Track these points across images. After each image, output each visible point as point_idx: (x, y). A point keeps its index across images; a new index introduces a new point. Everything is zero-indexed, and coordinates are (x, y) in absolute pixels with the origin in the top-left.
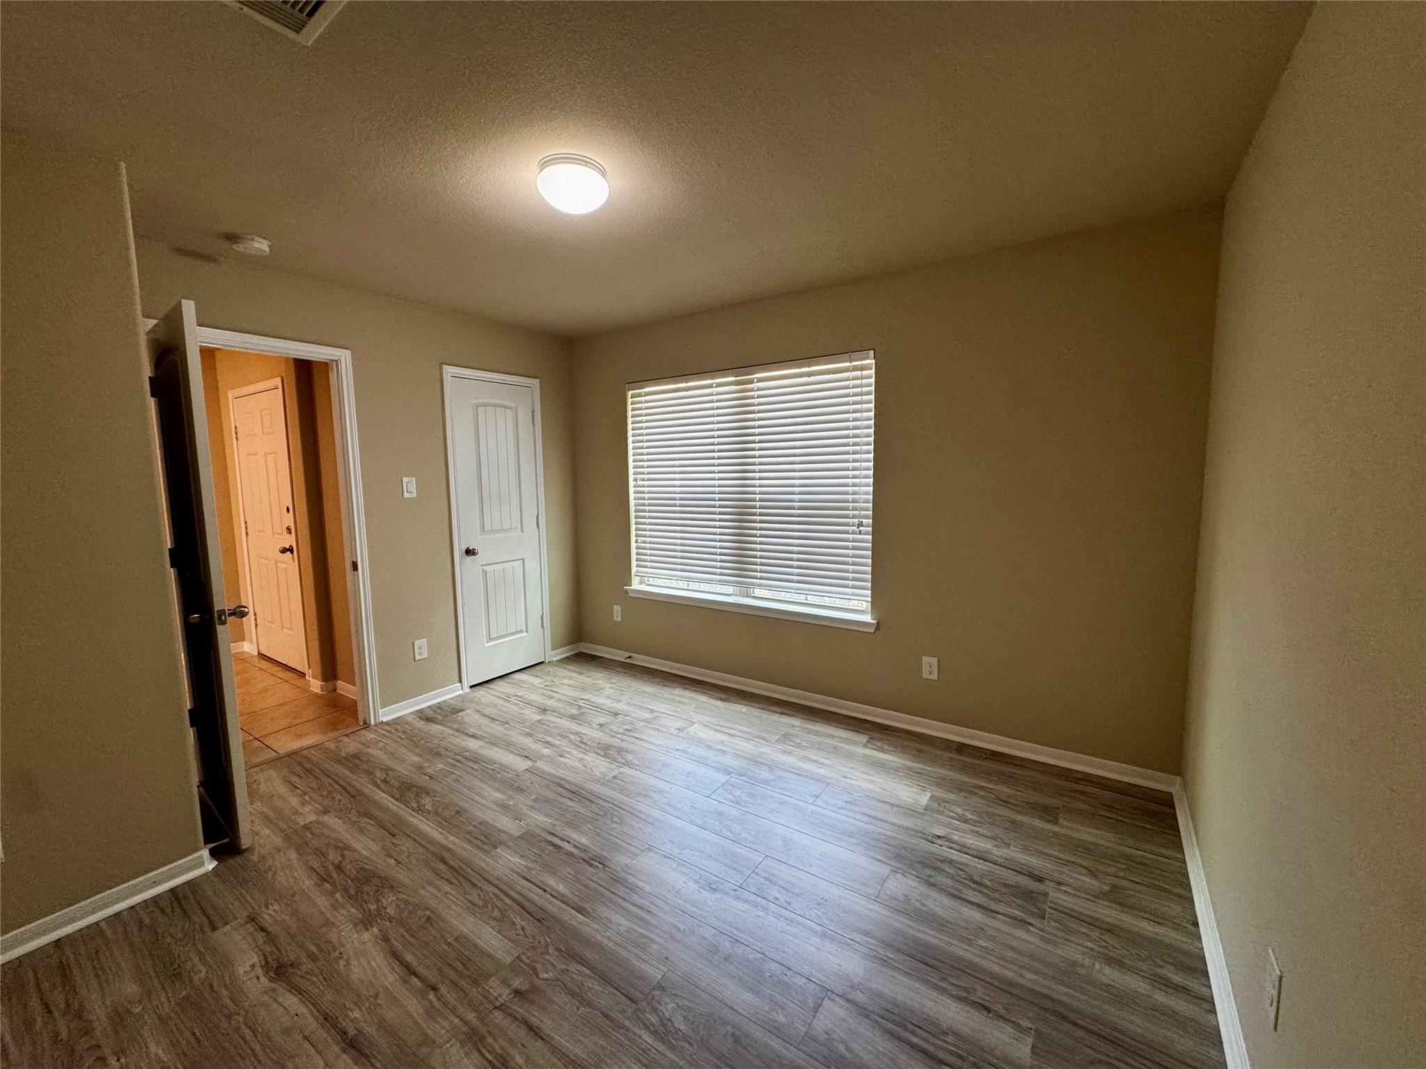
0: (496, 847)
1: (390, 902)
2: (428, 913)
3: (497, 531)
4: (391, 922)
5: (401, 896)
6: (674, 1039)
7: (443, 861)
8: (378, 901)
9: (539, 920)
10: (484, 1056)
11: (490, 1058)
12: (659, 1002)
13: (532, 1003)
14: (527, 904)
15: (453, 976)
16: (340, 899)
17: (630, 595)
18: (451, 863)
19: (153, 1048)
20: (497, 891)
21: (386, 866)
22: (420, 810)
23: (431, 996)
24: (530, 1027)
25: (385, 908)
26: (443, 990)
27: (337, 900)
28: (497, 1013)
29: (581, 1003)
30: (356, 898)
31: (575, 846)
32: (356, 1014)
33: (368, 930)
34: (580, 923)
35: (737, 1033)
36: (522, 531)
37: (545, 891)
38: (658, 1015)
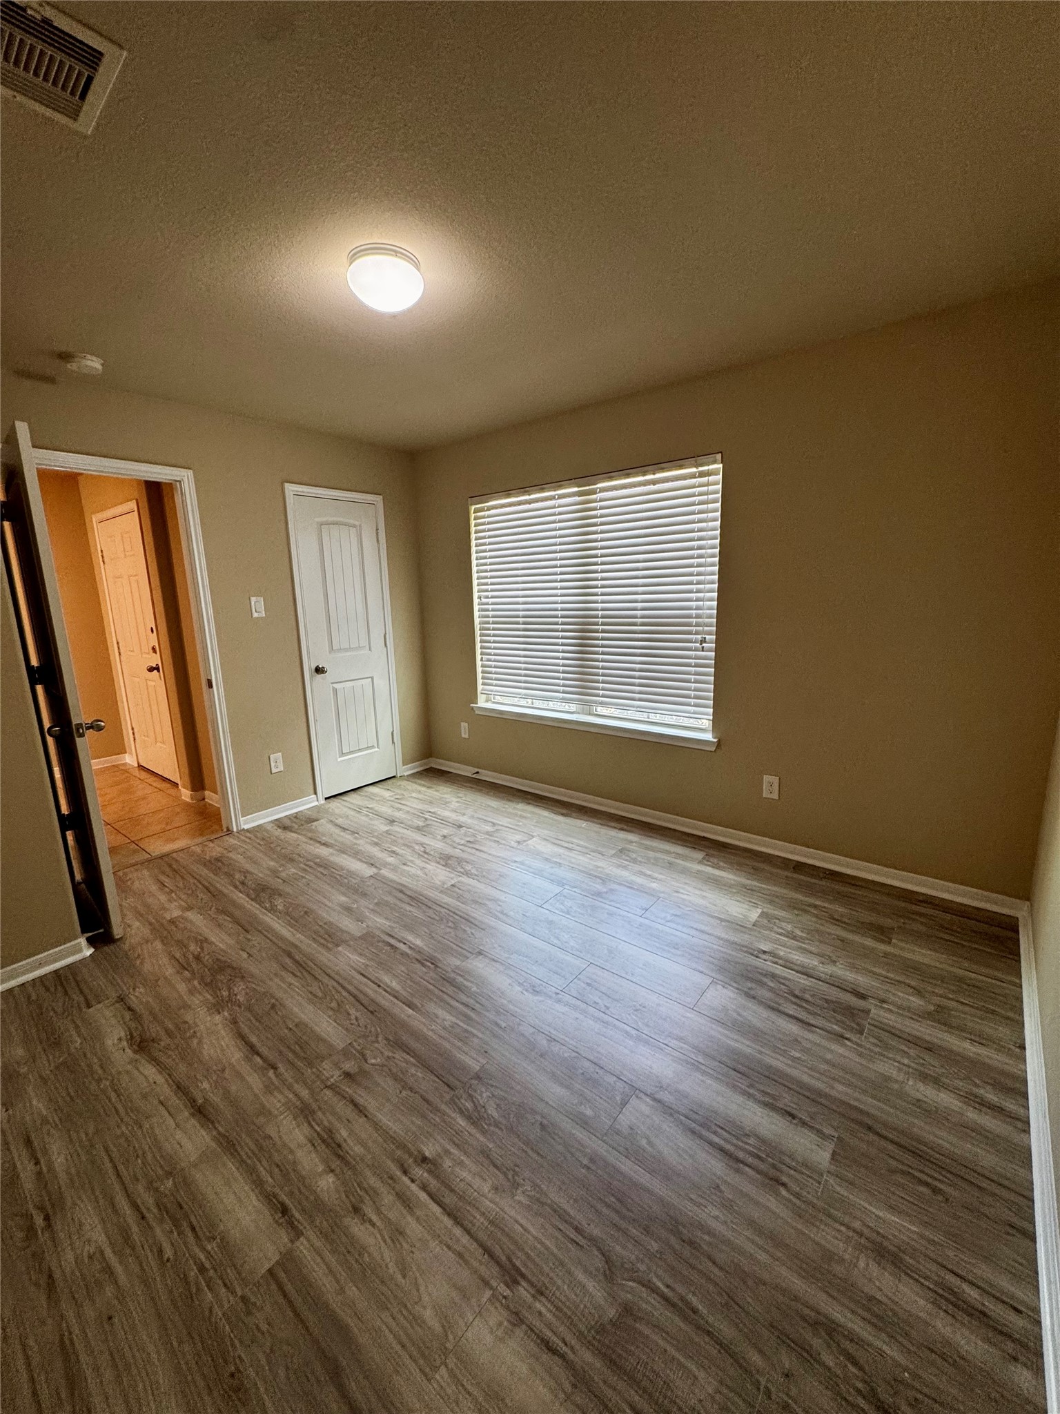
0: (338, 945)
1: (240, 988)
2: (273, 1001)
3: (346, 650)
4: (240, 1007)
5: (250, 985)
6: (486, 1124)
7: (289, 955)
8: (229, 989)
9: (372, 1012)
10: (312, 1127)
11: (318, 1129)
12: (475, 1091)
13: (359, 1084)
14: (361, 997)
15: (291, 1056)
16: (198, 986)
17: (477, 712)
18: (297, 958)
19: (35, 1102)
20: (335, 984)
21: (240, 958)
22: (272, 910)
23: (271, 1073)
24: (356, 1105)
25: (236, 995)
26: (282, 1069)
27: (194, 986)
28: (328, 1092)
29: (403, 1087)
30: (210, 985)
31: (410, 947)
32: (205, 1085)
33: (219, 1013)
34: (409, 1016)
35: (545, 1122)
36: (370, 650)
37: (379, 986)
38: (473, 1102)
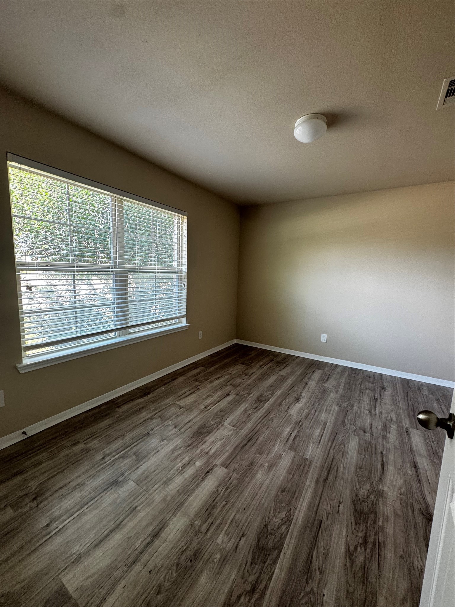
0: (306, 459)
1: (363, 492)
2: (358, 470)
4: (372, 483)
5: (358, 487)
7: (326, 480)
8: (368, 497)
9: (336, 433)
14: (331, 439)
18: (326, 474)
20: (332, 450)
25: (369, 490)
30: (374, 511)
31: (293, 431)
33: (383, 490)
37: (322, 435)
